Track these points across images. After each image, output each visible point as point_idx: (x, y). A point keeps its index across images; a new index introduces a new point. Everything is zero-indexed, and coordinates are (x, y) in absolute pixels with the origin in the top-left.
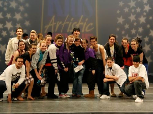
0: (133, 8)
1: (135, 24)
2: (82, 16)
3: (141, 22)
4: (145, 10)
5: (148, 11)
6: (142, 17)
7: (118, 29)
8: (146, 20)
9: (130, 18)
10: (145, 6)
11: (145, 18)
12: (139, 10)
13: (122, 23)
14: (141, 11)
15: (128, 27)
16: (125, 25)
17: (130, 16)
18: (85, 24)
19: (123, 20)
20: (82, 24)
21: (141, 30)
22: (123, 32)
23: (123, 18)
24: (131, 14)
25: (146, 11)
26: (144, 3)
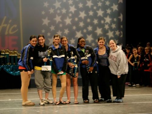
0: (59, 8)
1: (61, 25)
2: (5, 18)
3: (67, 24)
4: (70, 10)
5: (73, 12)
6: (68, 18)
7: (43, 31)
9: (55, 19)
10: (71, 7)
11: (71, 20)
12: (64, 11)
13: (47, 24)
14: (66, 12)
15: (54, 29)
16: (51, 26)
17: (55, 17)
18: (9, 25)
19: (49, 21)
20: (5, 25)
21: (67, 31)
22: (49, 34)
23: (48, 19)
24: (57, 16)
25: (71, 12)
26: (70, 4)
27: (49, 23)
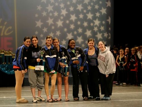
0: (51, 12)
1: (53, 27)
3: (59, 26)
4: (62, 14)
5: (65, 15)
6: (59, 20)
7: (37, 33)
8: (63, 24)
10: (62, 10)
11: (62, 22)
12: (56, 14)
14: (58, 15)
15: (46, 31)
16: (44, 28)
17: (48, 20)
18: (4, 27)
19: (42, 23)
20: (1, 27)
21: (58, 33)
22: (42, 36)
24: (49, 18)
25: (63, 15)
26: (61, 7)
27: (42, 25)
